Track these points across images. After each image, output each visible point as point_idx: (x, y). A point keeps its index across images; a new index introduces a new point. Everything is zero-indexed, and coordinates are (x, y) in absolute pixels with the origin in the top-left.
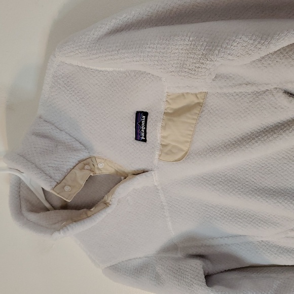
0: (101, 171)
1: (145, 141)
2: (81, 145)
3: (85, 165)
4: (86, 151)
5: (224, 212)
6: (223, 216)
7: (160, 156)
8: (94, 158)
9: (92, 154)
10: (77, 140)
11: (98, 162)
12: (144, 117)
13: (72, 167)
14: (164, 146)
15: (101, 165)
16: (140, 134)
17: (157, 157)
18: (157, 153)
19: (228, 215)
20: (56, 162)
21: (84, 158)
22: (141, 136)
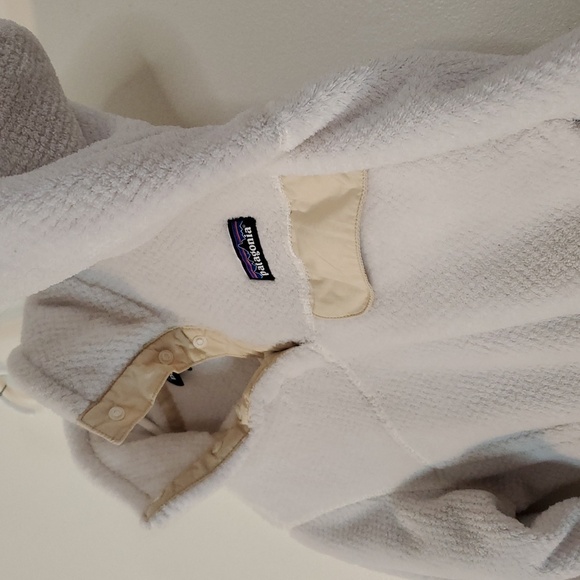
0: (204, 353)
1: (271, 278)
2: (142, 309)
3: (159, 351)
4: (156, 319)
5: (512, 382)
6: (511, 392)
7: (313, 306)
8: (179, 332)
9: (170, 324)
10: (129, 300)
11: (191, 337)
12: (248, 229)
13: (126, 362)
14: (315, 283)
15: (200, 342)
16: (254, 267)
17: (307, 310)
18: (306, 302)
19: (523, 388)
20: (83, 357)
21: (155, 335)
22: (259, 271)
